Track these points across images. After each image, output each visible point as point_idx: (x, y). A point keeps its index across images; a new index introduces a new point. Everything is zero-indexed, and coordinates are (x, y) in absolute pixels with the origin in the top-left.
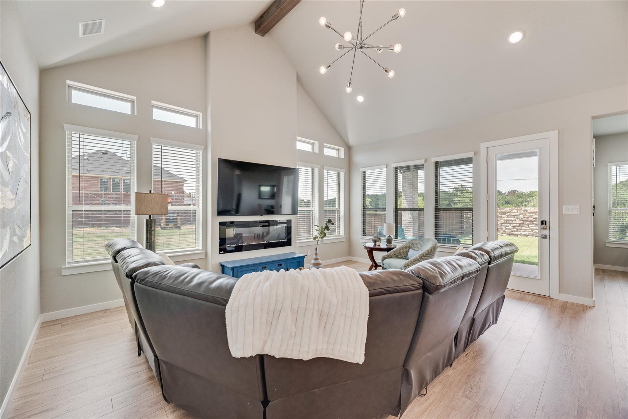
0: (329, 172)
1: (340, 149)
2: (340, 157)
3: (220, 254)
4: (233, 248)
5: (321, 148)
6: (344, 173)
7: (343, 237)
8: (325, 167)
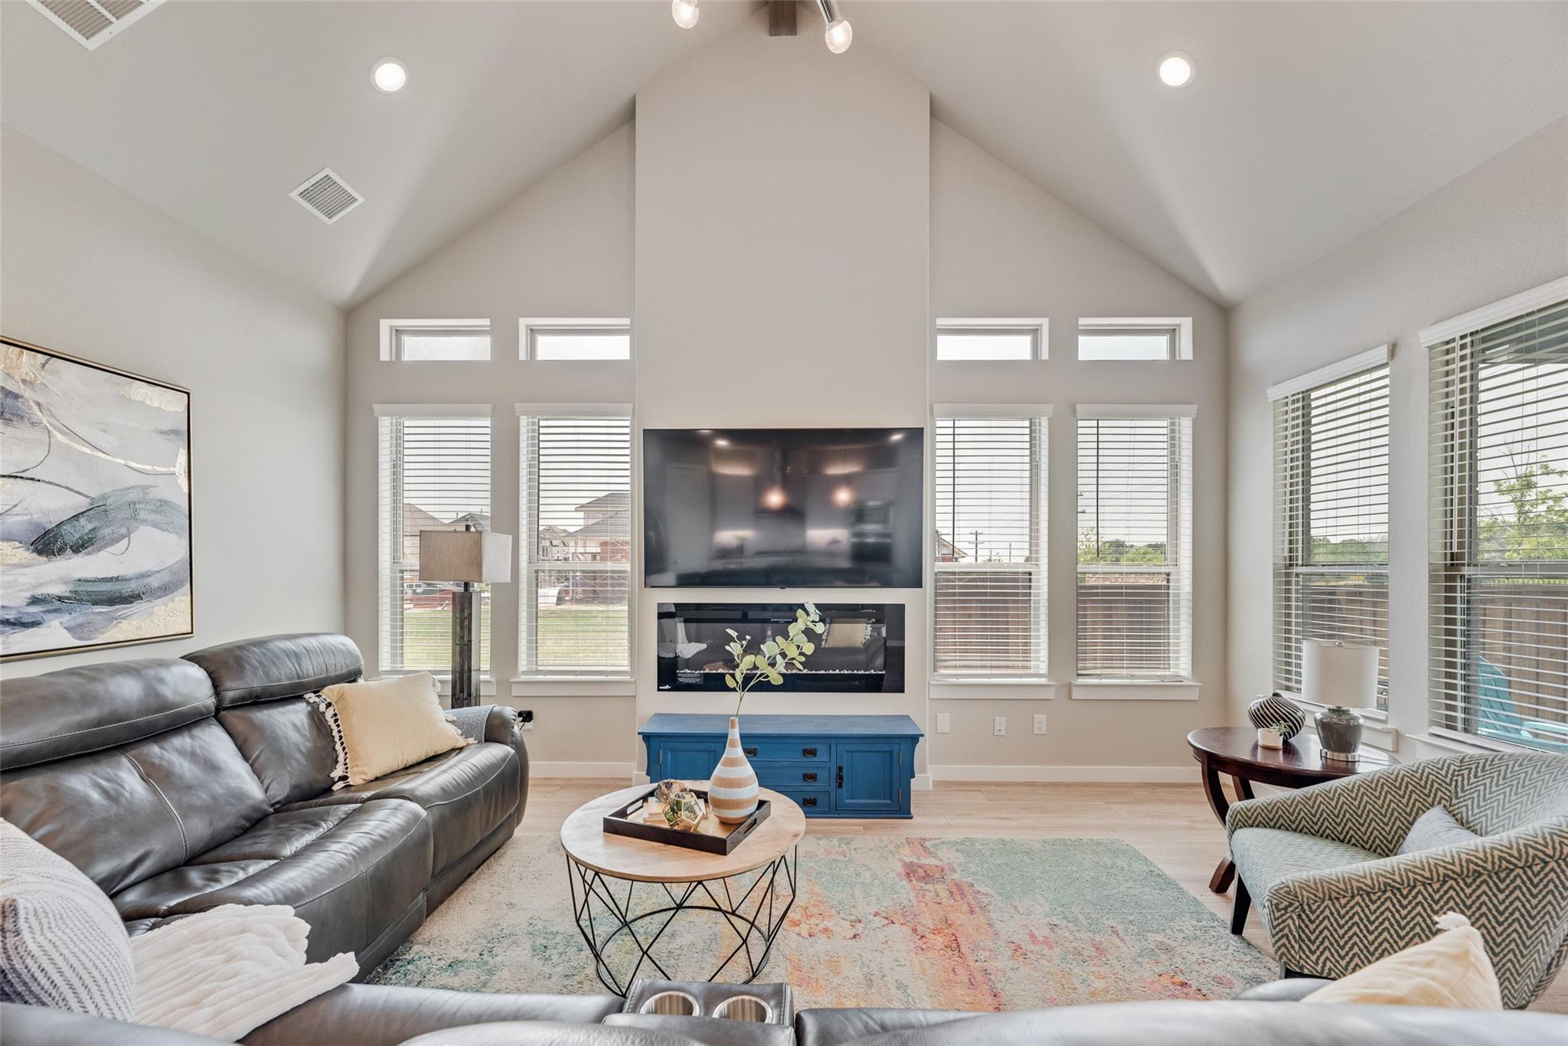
0: (1101, 424)
1: (1179, 325)
2: (1177, 358)
3: (659, 690)
4: (698, 680)
5: (1064, 341)
6: (1194, 420)
7: (1186, 683)
8: (1079, 408)
